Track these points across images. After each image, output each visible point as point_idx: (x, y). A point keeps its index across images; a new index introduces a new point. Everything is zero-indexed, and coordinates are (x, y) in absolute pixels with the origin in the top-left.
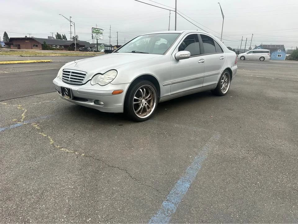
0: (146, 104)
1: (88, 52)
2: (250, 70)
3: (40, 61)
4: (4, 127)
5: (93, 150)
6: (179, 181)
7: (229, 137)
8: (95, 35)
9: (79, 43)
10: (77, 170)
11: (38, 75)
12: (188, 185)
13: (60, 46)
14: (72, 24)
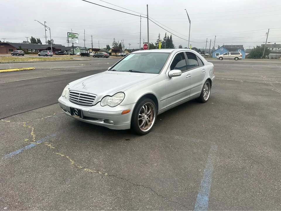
0: (147, 119)
1: (64, 56)
2: (219, 72)
3: (23, 69)
4: (20, 149)
5: (113, 168)
6: (198, 195)
7: (225, 147)
8: (70, 39)
9: (55, 47)
10: (108, 191)
11: (27, 85)
12: (207, 199)
13: (36, 50)
14: (46, 29)
